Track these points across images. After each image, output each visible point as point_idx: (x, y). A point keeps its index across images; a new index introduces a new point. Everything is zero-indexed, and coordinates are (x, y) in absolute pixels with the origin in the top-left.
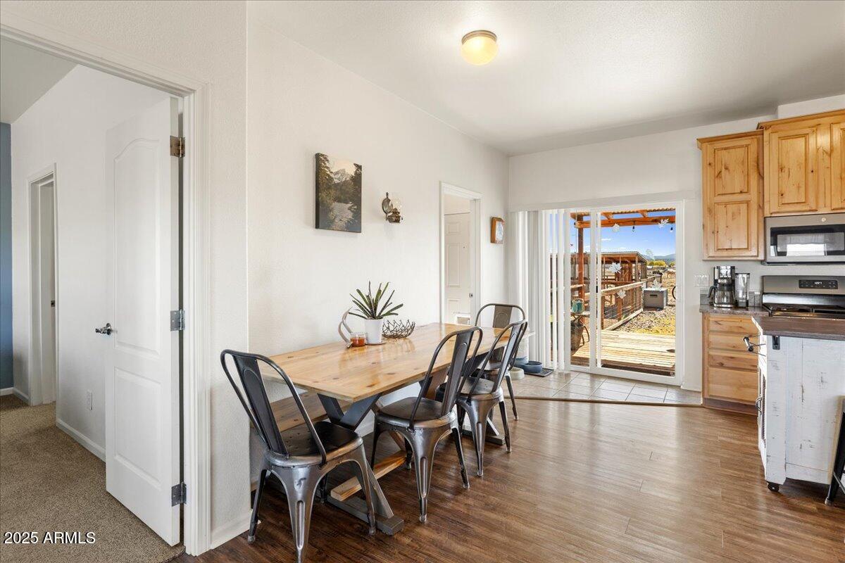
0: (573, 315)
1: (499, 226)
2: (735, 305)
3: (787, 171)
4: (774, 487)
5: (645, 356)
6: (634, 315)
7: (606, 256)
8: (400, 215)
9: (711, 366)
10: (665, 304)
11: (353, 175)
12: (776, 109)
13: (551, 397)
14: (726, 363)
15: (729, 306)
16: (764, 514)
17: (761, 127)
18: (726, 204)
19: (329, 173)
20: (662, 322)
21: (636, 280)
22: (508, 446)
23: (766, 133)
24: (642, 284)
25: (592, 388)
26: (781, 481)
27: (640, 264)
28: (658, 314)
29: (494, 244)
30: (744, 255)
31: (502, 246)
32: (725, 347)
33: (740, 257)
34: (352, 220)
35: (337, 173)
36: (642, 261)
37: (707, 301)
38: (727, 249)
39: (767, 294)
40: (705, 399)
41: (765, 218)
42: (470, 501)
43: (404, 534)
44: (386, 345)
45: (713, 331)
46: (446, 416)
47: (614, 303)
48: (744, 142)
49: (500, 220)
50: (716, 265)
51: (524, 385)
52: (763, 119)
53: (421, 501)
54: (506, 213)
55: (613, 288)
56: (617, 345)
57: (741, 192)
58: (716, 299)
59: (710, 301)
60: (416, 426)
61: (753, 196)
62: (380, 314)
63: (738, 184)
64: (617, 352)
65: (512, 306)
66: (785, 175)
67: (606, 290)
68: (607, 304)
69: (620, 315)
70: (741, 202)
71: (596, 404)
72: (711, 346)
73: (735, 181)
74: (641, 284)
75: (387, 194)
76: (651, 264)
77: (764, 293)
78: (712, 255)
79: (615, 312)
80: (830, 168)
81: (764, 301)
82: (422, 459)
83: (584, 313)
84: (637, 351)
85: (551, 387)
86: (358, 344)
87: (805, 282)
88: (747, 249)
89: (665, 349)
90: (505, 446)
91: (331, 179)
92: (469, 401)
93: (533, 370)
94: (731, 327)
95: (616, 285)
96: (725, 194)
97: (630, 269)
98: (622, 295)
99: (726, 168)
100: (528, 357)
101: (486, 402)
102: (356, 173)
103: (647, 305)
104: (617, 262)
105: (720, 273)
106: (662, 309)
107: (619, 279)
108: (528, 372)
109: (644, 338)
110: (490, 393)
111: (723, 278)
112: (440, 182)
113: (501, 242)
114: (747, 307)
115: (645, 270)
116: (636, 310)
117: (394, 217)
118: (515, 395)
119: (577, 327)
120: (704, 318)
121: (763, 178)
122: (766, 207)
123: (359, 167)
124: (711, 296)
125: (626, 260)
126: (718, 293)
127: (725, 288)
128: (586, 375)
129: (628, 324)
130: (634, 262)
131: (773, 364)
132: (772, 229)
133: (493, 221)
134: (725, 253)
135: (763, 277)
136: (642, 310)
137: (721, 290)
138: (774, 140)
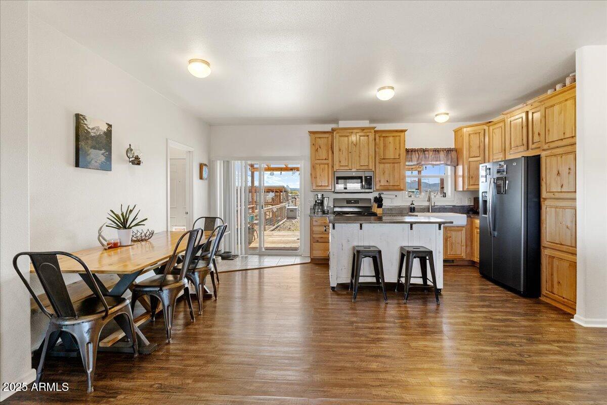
0: (249, 223)
1: (205, 169)
2: (324, 212)
3: (342, 151)
4: (333, 288)
5: (286, 243)
6: (282, 222)
7: (267, 188)
8: (140, 160)
9: (314, 242)
10: (297, 215)
11: (106, 130)
12: (338, 123)
13: (238, 269)
14: (319, 240)
15: (321, 213)
16: (330, 299)
17: (333, 130)
18: (320, 164)
19: (87, 128)
20: (296, 225)
21: (283, 202)
22: (216, 296)
23: (335, 133)
25: (260, 262)
26: (335, 286)
27: (285, 193)
28: (294, 221)
29: (201, 180)
30: (327, 189)
31: (206, 182)
32: (319, 233)
33: (325, 190)
34: (105, 162)
35: (93, 129)
36: (286, 191)
37: (313, 211)
38: (320, 186)
39: (336, 207)
40: (311, 259)
41: (334, 171)
42: (197, 327)
43: (158, 351)
44: (134, 246)
45: (315, 225)
46: (182, 281)
47: (271, 216)
48: (326, 135)
49: (205, 165)
50: (316, 193)
51: (222, 266)
52: (334, 126)
53: (167, 331)
54: (209, 161)
55: (271, 207)
56: (273, 239)
57: (326, 159)
58: (316, 210)
60: (164, 288)
61: (330, 161)
62: (130, 225)
63: (324, 156)
64: (272, 243)
65: (216, 218)
66: (341, 153)
67: (267, 208)
68: (268, 217)
69: (274, 223)
70: (326, 164)
71: (262, 269)
72: (314, 233)
73: (323, 154)
74: (285, 204)
75: (130, 145)
76: (291, 193)
77: (334, 207)
78: (315, 189)
79: (272, 221)
80: (356, 152)
81: (335, 210)
82: (168, 307)
83: (255, 222)
84: (282, 241)
85: (237, 264)
86: (114, 246)
87: (349, 201)
88: (328, 186)
89: (296, 238)
90: (214, 298)
91: (89, 133)
92: (193, 273)
93: (227, 257)
94: (321, 223)
95: (272, 205)
96: (319, 160)
97: (280, 196)
98: (275, 210)
99: (320, 147)
100: (223, 250)
101: (203, 272)
102: (107, 130)
103: (288, 216)
104: (273, 192)
105: (318, 197)
106: (296, 218)
107: (274, 202)
108: (223, 258)
109: (286, 234)
110: (206, 267)
111: (319, 200)
112: (167, 140)
113: (206, 179)
114: (328, 214)
115: (287, 196)
116: (283, 220)
117: (137, 161)
118: (218, 271)
119: (251, 230)
120: (311, 219)
121: (333, 154)
122: (335, 167)
123: (110, 126)
124: (314, 209)
125: (278, 190)
126: (317, 207)
127: (320, 205)
128: (256, 255)
129: (279, 228)
130: (282, 192)
131: (333, 236)
132: (337, 177)
133: (201, 166)
134: (320, 188)
135: (334, 199)
136: (286, 219)
137: (318, 205)
138: (337, 137)
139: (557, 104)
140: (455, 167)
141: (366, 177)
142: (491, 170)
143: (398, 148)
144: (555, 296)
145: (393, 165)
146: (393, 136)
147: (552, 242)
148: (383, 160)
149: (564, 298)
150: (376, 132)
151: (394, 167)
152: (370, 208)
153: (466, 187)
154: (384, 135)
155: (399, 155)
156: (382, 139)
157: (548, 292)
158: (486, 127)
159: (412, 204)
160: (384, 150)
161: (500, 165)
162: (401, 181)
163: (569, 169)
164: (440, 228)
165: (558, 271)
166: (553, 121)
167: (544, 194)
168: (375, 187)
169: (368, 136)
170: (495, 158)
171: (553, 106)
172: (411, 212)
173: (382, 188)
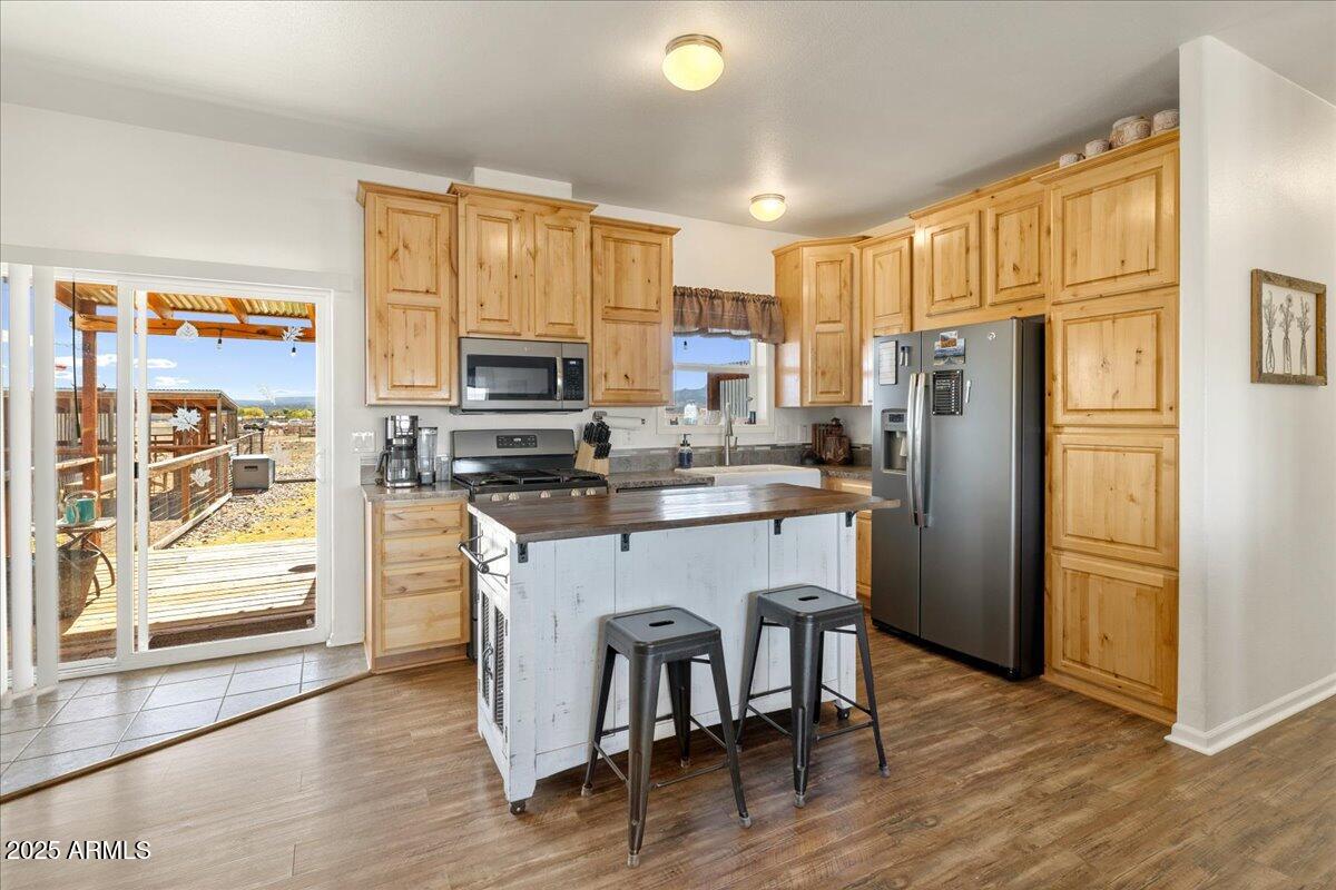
0: (65, 530)
2: (417, 481)
3: (487, 269)
5: (250, 591)
6: (215, 506)
9: (386, 596)
10: (271, 480)
12: (472, 170)
14: (412, 585)
15: (408, 484)
17: (454, 192)
18: (406, 308)
20: (267, 513)
21: (217, 442)
23: (462, 203)
24: (230, 449)
26: (529, 794)
27: (225, 413)
28: (259, 499)
30: (431, 397)
32: (409, 558)
33: (425, 400)
36: (229, 407)
37: (373, 477)
38: (406, 386)
39: (459, 459)
40: (376, 660)
41: (459, 339)
45: (390, 533)
47: (170, 485)
48: (431, 209)
50: (388, 413)
52: (455, 180)
55: (170, 458)
56: (184, 579)
57: (427, 292)
58: (389, 473)
59: (378, 476)
61: (443, 301)
63: (423, 279)
64: (186, 597)
66: (485, 275)
67: (158, 464)
68: (159, 490)
69: (187, 511)
70: (427, 309)
72: (387, 560)
73: (418, 270)
74: (228, 448)
77: (454, 459)
78: (384, 396)
79: (178, 504)
80: (533, 276)
81: (455, 472)
83: (98, 524)
84: (231, 585)
87: (504, 439)
88: (436, 387)
89: (285, 567)
94: (417, 521)
95: (177, 453)
96: (403, 291)
97: (206, 421)
99: (406, 247)
103: (239, 485)
105: (395, 428)
106: (265, 489)
107: (183, 442)
109: (243, 553)
111: (402, 437)
114: (432, 485)
115: (233, 423)
116: (220, 496)
119: (77, 559)
121: (457, 275)
122: (462, 321)
124: (382, 470)
125: (197, 405)
126: (394, 463)
127: (404, 453)
128: (108, 679)
129: (204, 527)
130: (214, 409)
131: (519, 591)
132: (469, 357)
134: (403, 394)
135: (453, 433)
136: (230, 495)
137: (398, 457)
138: (472, 218)
139: (1102, 187)
140: (776, 345)
141: (565, 361)
142: (916, 352)
143: (654, 280)
144: (1093, 671)
145: (643, 327)
146: (643, 243)
147: (1081, 537)
148: (614, 313)
149: (1117, 676)
150: (595, 221)
151: (645, 333)
152: (570, 459)
153: (809, 398)
154: (617, 235)
155: (658, 302)
156: (611, 245)
157: (1071, 664)
158: (854, 249)
159: (685, 444)
160: (617, 281)
161: (944, 339)
162: (663, 376)
163: (1139, 352)
164: (849, 524)
165: (1100, 610)
166: (1090, 229)
167: (1058, 415)
168: (591, 395)
169: (572, 230)
170: (879, 326)
171: (1089, 192)
172: (681, 465)
173: (612, 398)
